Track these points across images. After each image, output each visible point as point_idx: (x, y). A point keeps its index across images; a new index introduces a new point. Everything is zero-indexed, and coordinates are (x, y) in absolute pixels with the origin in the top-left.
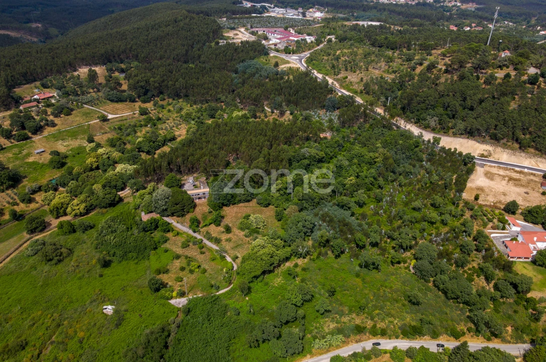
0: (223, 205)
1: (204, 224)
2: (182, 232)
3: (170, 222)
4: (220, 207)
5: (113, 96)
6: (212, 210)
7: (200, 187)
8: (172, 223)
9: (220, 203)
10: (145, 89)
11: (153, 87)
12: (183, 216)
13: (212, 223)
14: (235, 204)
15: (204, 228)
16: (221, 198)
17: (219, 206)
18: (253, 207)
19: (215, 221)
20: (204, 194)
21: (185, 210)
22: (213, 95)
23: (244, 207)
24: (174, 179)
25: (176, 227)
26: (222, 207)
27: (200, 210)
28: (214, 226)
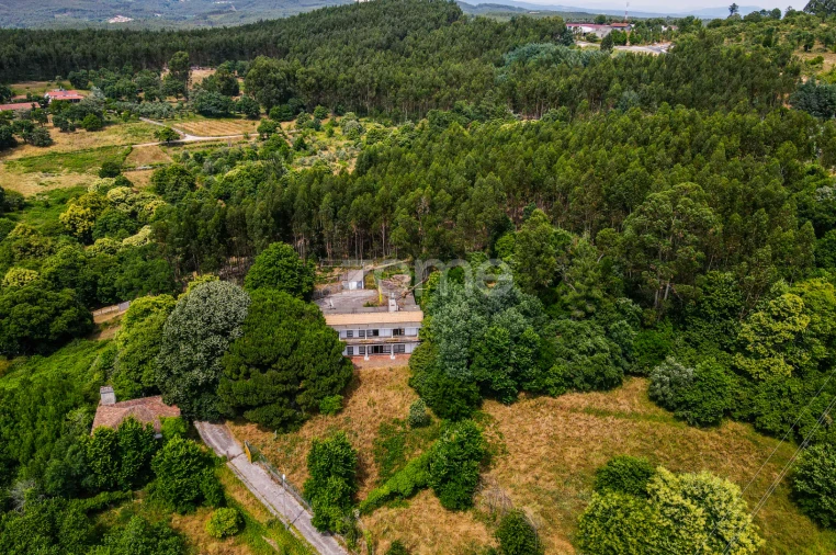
0: (489, 391)
1: (385, 490)
2: (264, 520)
3: (221, 453)
4: (470, 403)
5: (209, 103)
6: (428, 411)
7: (386, 304)
8: (226, 459)
9: (472, 380)
10: (285, 88)
11: (302, 86)
12: (287, 425)
13: (425, 487)
14: (544, 391)
15: (384, 512)
16: (479, 358)
17: (466, 397)
18: (635, 416)
19: (445, 480)
20: (397, 332)
21: (300, 399)
22: (443, 99)
23: (588, 411)
24: (284, 261)
25: (241, 485)
26: (479, 404)
27: (372, 403)
28: (435, 503)
